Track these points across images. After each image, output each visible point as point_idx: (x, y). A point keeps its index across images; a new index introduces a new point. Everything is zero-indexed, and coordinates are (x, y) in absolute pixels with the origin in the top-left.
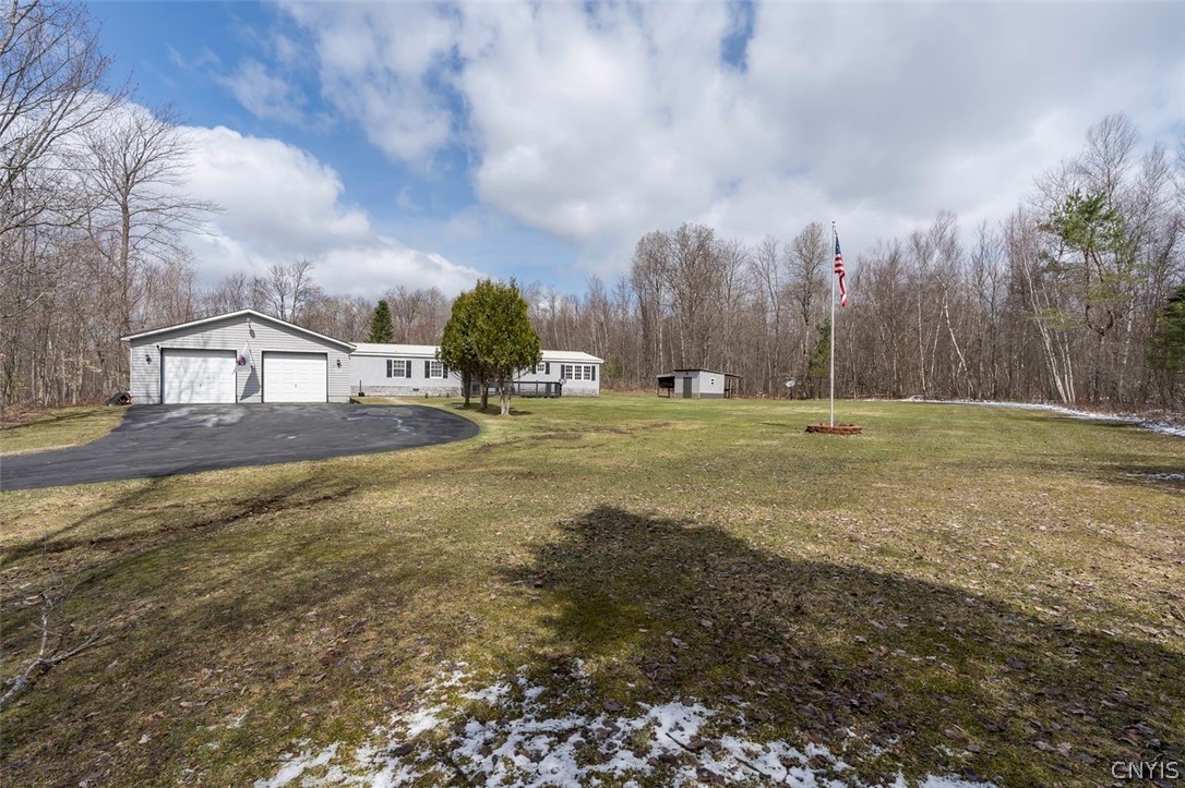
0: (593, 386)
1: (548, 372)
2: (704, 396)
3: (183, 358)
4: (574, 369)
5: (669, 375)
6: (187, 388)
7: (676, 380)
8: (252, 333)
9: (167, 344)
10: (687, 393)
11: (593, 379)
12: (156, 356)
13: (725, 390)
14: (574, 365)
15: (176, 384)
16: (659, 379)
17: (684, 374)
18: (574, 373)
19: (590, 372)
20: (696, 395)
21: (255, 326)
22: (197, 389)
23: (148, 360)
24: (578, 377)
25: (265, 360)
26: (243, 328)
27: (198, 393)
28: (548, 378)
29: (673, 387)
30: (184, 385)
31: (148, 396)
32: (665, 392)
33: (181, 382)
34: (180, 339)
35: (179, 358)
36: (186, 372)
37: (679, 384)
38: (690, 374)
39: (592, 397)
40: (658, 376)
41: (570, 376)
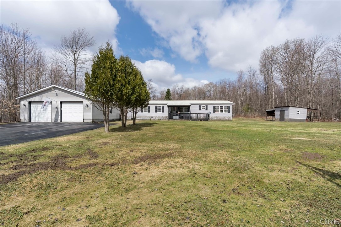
0: (230, 115)
1: (207, 109)
2: (292, 120)
3: (36, 105)
4: (219, 108)
5: (272, 110)
6: (37, 116)
7: (276, 112)
8: (57, 94)
9: (30, 100)
10: (282, 119)
11: (229, 112)
12: (27, 104)
13: (307, 117)
14: (219, 106)
15: (34, 115)
16: (267, 111)
17: (280, 109)
18: (219, 109)
19: (227, 109)
20: (287, 120)
21: (58, 92)
22: (41, 116)
23: (25, 106)
24: (222, 111)
25: (63, 105)
26: (53, 93)
27: (41, 118)
28: (206, 112)
29: (274, 116)
30: (37, 115)
31: (25, 119)
32: (270, 118)
33: (35, 114)
34: (34, 98)
35: (35, 105)
36: (37, 110)
37: (277, 114)
38: (284, 109)
39: (229, 120)
40: (266, 110)
41: (217, 111)
